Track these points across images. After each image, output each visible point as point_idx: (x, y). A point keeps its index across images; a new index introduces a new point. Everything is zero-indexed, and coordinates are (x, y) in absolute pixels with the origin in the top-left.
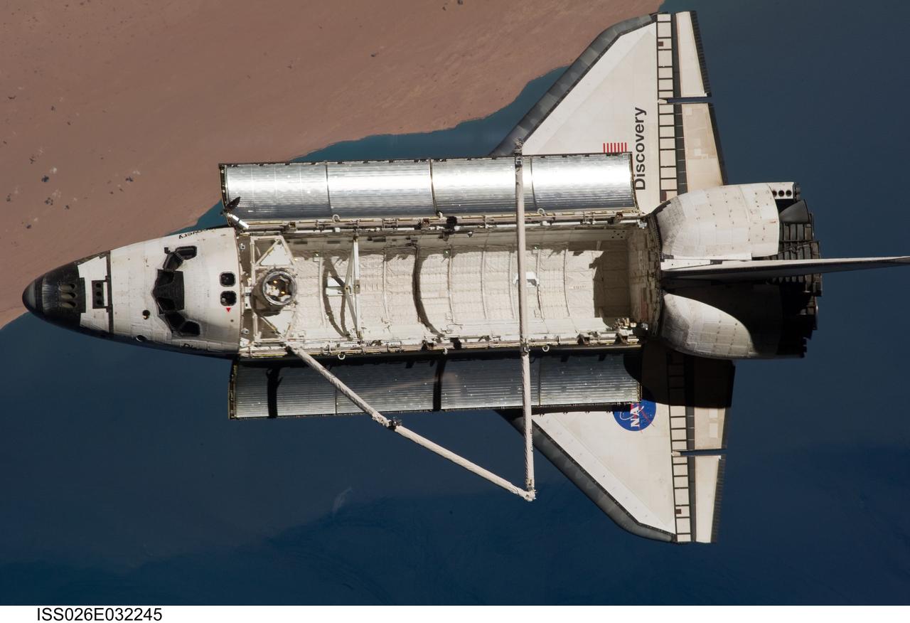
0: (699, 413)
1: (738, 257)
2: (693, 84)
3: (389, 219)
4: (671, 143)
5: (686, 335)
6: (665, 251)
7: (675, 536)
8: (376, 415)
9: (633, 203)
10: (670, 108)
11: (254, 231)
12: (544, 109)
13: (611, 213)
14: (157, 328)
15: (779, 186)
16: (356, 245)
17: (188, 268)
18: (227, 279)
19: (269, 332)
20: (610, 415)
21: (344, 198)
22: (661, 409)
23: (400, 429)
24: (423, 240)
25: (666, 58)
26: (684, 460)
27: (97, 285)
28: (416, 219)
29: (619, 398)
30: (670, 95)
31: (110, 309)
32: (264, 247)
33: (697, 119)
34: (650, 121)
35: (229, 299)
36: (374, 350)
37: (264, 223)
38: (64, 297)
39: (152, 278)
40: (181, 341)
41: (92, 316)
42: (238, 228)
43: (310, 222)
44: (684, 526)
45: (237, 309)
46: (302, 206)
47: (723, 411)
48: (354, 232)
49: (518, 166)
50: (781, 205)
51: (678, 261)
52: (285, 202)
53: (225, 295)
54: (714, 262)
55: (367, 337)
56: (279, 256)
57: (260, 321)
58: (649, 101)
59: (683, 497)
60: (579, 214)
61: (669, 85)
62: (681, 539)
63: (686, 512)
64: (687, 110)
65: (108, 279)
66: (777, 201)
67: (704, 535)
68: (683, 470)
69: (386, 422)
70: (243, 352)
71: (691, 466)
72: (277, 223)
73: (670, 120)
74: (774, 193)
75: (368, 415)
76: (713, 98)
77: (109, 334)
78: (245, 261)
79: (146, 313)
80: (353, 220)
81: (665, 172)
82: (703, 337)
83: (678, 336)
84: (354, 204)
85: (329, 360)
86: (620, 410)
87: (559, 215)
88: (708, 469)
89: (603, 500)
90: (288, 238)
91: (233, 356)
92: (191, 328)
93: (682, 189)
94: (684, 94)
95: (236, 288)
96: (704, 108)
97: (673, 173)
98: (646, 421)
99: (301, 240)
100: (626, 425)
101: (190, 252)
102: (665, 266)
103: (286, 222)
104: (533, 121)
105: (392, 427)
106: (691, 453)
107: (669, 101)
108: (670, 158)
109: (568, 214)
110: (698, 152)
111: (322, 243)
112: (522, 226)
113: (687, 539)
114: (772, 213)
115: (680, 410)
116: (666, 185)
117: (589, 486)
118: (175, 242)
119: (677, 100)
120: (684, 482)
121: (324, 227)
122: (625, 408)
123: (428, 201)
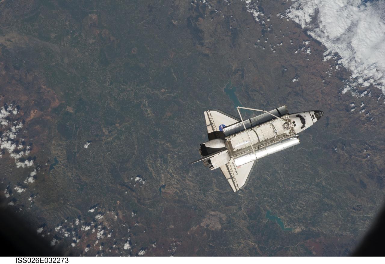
0: (212, 131)
1: (216, 156)
2: (230, 181)
3: (272, 144)
4: (230, 171)
5: (220, 141)
6: (228, 153)
7: (210, 111)
8: (266, 112)
9: (234, 159)
10: (232, 176)
11: (292, 135)
12: (252, 169)
13: (237, 156)
14: (303, 115)
15: (213, 169)
16: (276, 138)
17: (301, 125)
18: (295, 125)
19: (285, 120)
20: (226, 126)
21: (280, 145)
22: (218, 130)
23: (262, 111)
24: (265, 142)
25: (236, 184)
26: (212, 123)
27: (314, 118)
28: (268, 145)
29: (226, 129)
30: (233, 178)
31: (311, 115)
32: (290, 133)
33: (227, 176)
34: (235, 173)
35: (294, 122)
36: (268, 123)
37: (291, 136)
38: (318, 115)
39: (306, 122)
40: (298, 114)
41: (313, 113)
42: (296, 134)
43: (284, 139)
44: (209, 113)
45: (292, 122)
46: (286, 141)
47: (208, 133)
48: (277, 140)
49: (256, 158)
50: (212, 166)
51: (225, 152)
52: (289, 141)
53: (294, 123)
54: (219, 154)
55: (269, 125)
56: (287, 132)
57: (287, 121)
58: (236, 176)
59: (210, 117)
60: (242, 155)
61: (234, 180)
62: (209, 111)
63: (209, 115)
64: (230, 177)
65: (312, 120)
66: (213, 166)
67: (205, 113)
68: (211, 121)
69: (264, 111)
70: (288, 116)
71: (211, 122)
72: (289, 137)
73: (232, 174)
74: (214, 168)
75: (268, 111)
76: (226, 180)
77: (309, 111)
78: (293, 130)
79: (305, 116)
80: (278, 142)
81: (230, 166)
82: (218, 142)
83: (221, 140)
84: (278, 144)
85: (275, 118)
86: (225, 127)
87: (245, 153)
88: (208, 123)
89: (223, 112)
90: (287, 135)
91: (289, 114)
92: (297, 116)
93: (226, 165)
94: (231, 179)
95: (293, 124)
96: (227, 178)
97: (228, 166)
98: (220, 127)
99: (284, 136)
100: (223, 125)
101: (302, 128)
102: (227, 151)
103: (288, 138)
104: (253, 167)
105: (263, 110)
106: (211, 124)
107: (233, 177)
108: (230, 168)
109: (244, 154)
110: (226, 171)
111: (281, 137)
112: (253, 149)
113: (208, 111)
114: (213, 164)
115: (215, 130)
116: (229, 164)
117: (226, 114)
118: (304, 129)
119: (232, 178)
120: (211, 120)
121: (282, 139)
122: (224, 128)
123: (266, 148)
